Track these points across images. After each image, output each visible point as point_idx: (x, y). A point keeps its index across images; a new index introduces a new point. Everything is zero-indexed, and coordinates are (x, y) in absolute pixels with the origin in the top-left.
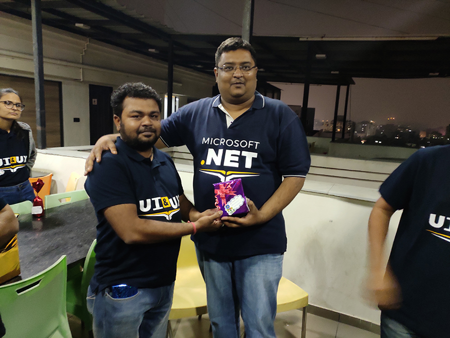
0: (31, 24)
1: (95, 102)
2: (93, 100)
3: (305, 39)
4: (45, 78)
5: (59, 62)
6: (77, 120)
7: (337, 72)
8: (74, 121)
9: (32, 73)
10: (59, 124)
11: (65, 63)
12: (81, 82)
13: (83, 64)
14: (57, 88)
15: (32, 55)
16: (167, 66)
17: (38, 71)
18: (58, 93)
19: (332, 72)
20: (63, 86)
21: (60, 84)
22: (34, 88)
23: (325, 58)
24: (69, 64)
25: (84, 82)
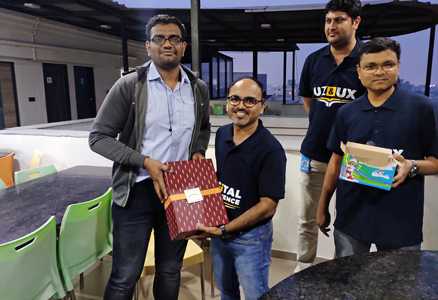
1: (50, 80)
2: (48, 78)
3: (250, 11)
5: (9, 42)
6: (32, 99)
7: (282, 40)
8: (30, 101)
10: (14, 105)
11: (16, 43)
12: (34, 61)
13: (34, 43)
14: (9, 68)
16: (121, 41)
18: (10, 73)
19: (278, 40)
20: (15, 66)
21: (12, 64)
23: (270, 27)
24: (20, 44)
25: (37, 61)
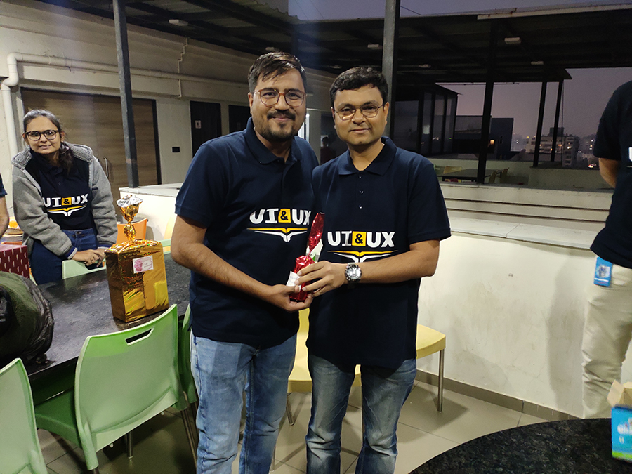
0: (113, 25)
1: (199, 124)
2: (196, 122)
3: (486, 17)
4: (133, 96)
5: (150, 73)
6: (176, 150)
7: (541, 63)
8: (173, 152)
9: (118, 90)
10: (154, 156)
11: (158, 74)
12: (180, 99)
13: (181, 74)
14: (150, 108)
15: (117, 66)
17: (124, 87)
18: (151, 114)
19: (532, 63)
20: (157, 105)
21: (153, 102)
22: (120, 109)
23: (520, 42)
24: (163, 75)
25: (184, 98)
